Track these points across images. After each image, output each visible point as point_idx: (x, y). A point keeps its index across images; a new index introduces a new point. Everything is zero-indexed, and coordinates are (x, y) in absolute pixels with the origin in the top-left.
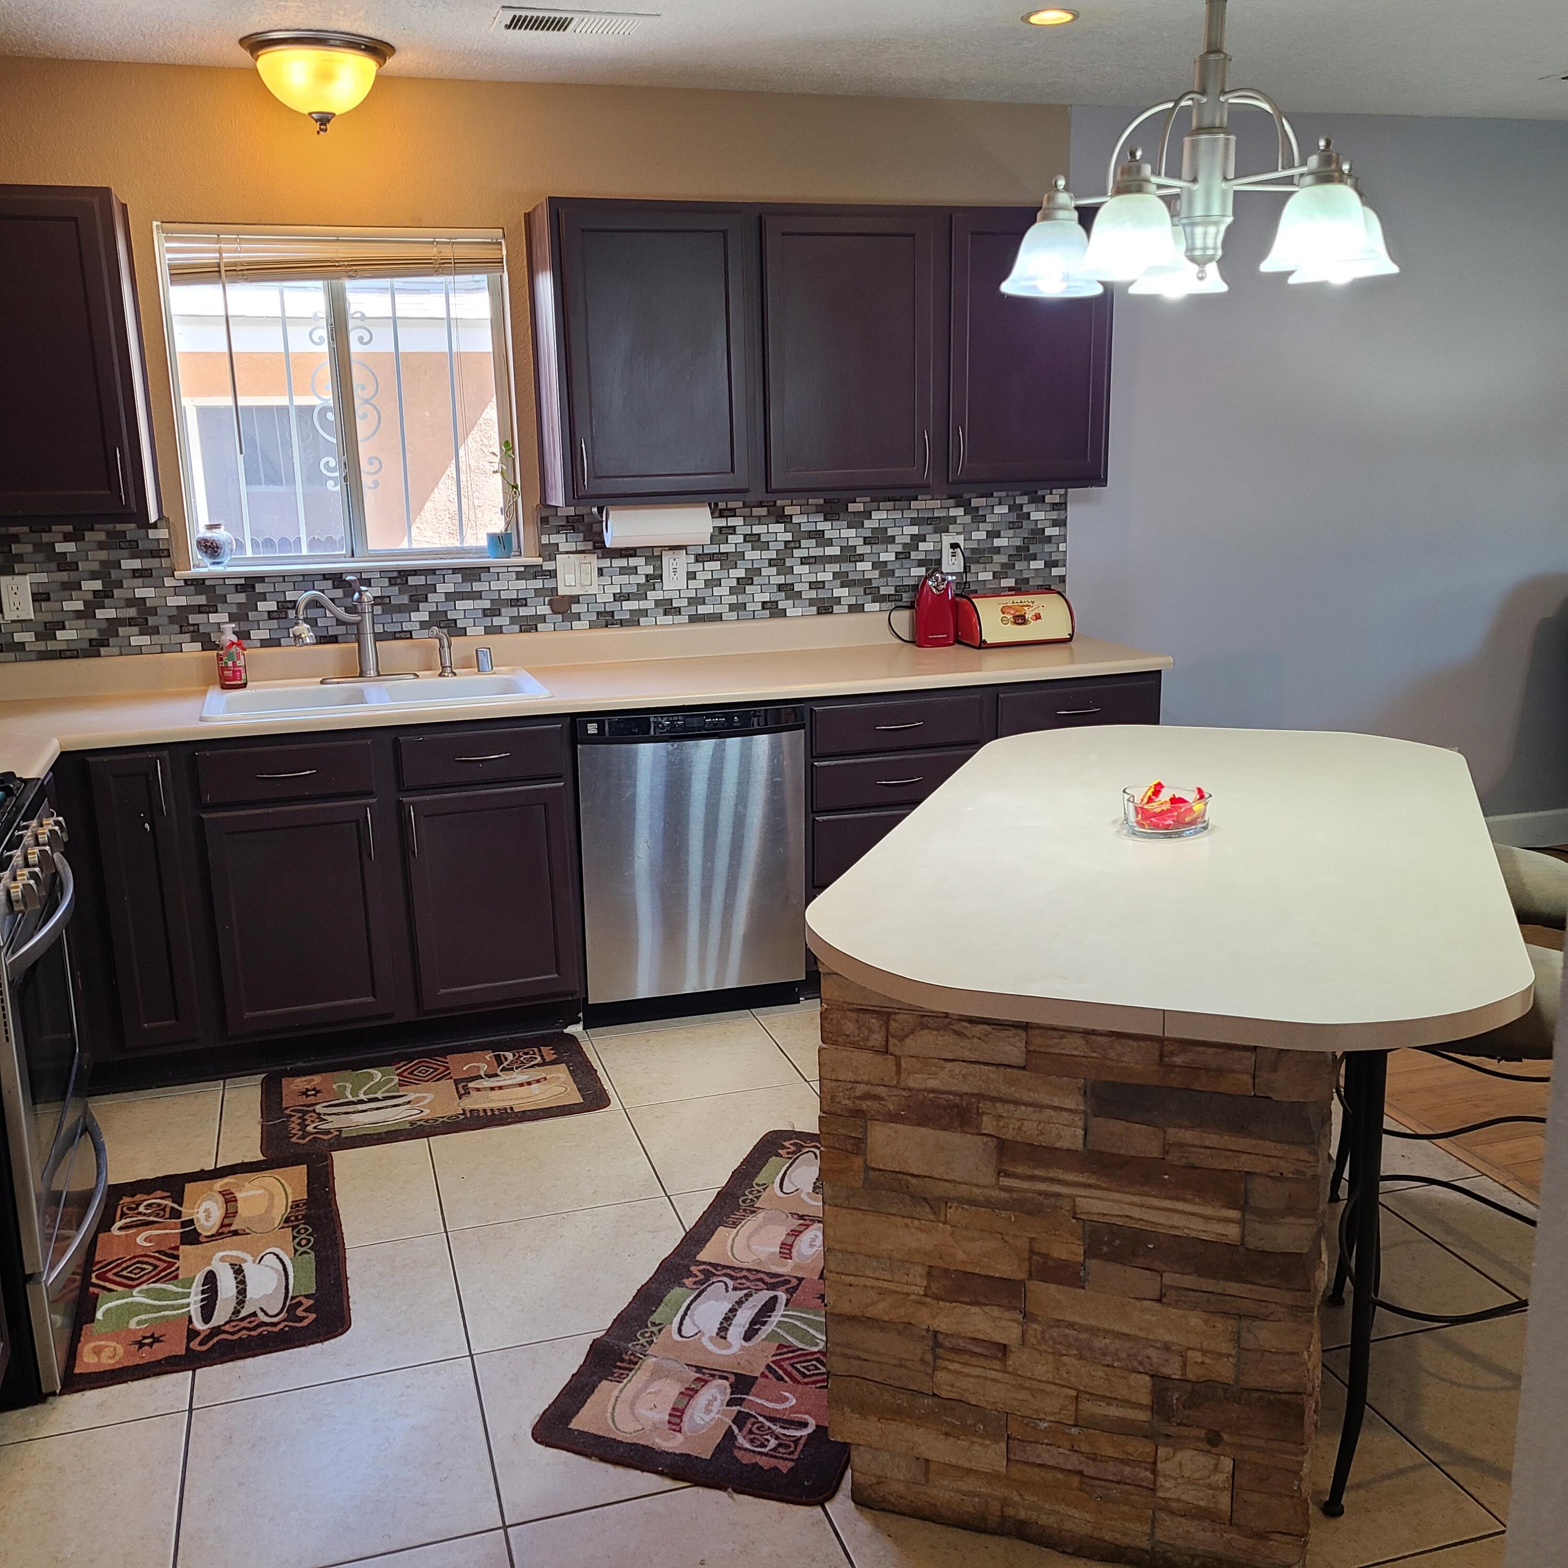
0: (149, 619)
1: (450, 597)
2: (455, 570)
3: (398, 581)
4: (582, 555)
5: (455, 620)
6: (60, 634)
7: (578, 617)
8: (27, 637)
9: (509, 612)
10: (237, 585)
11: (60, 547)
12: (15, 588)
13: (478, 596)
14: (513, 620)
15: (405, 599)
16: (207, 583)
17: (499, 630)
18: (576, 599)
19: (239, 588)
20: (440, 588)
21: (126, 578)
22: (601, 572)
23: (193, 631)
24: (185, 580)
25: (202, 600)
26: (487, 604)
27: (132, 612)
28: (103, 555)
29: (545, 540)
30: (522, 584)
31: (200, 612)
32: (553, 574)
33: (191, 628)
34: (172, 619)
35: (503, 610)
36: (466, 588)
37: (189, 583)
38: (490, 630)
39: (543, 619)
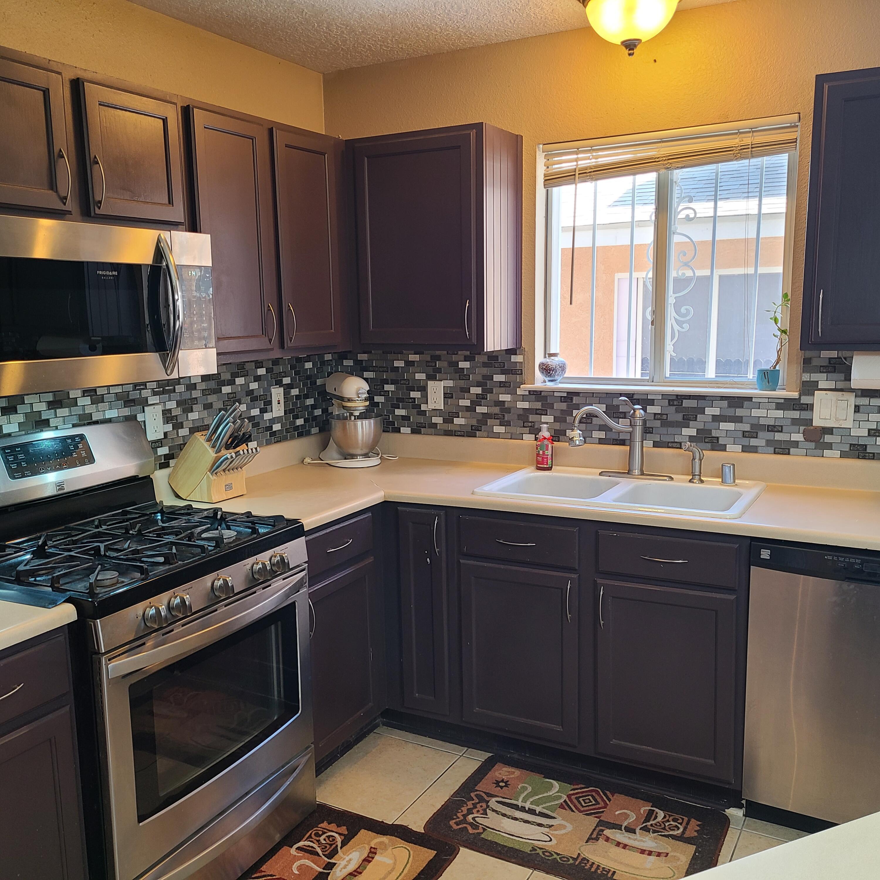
0: (506, 415)
1: (716, 419)
2: (723, 398)
3: (675, 403)
4: (840, 393)
5: (718, 438)
6: (456, 421)
7: (829, 446)
8: (438, 420)
9: (764, 436)
10: (561, 397)
11: (462, 365)
12: (435, 389)
13: (738, 420)
14: (769, 443)
15: (679, 417)
16: (543, 394)
17: (754, 450)
18: (829, 431)
19: (563, 399)
20: (709, 411)
21: (495, 387)
22: (857, 409)
23: (531, 427)
24: (529, 391)
25: (538, 405)
26: (747, 427)
27: (496, 410)
28: (485, 371)
29: (806, 377)
30: (780, 414)
31: (537, 414)
32: (809, 407)
33: (530, 424)
34: (519, 417)
35: (760, 434)
36: (730, 412)
37: (531, 393)
38: (746, 449)
39: (796, 444)
